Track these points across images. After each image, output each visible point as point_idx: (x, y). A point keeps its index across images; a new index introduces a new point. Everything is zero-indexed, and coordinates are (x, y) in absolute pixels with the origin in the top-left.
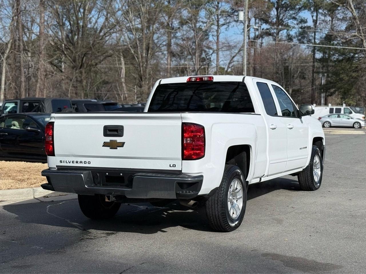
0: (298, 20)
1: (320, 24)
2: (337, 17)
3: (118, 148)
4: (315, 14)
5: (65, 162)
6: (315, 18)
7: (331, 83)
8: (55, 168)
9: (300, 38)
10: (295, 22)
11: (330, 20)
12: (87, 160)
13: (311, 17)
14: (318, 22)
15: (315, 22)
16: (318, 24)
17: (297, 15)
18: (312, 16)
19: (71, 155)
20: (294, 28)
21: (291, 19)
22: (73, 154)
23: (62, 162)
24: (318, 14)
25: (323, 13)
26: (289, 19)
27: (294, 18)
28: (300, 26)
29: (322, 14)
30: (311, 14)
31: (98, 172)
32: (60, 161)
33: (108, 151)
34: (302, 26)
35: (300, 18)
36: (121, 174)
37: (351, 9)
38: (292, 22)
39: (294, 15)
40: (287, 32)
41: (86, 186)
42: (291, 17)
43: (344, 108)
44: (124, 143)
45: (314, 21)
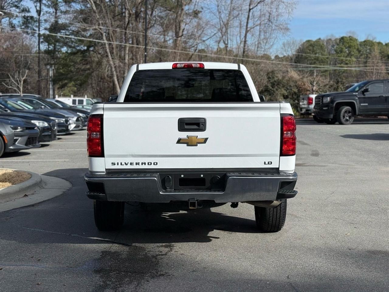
0: (20, 9)
1: (43, 14)
2: (60, 9)
3: (198, 144)
4: (38, 4)
5: (119, 164)
6: (38, 8)
7: (62, 74)
8: (103, 172)
9: (23, 27)
10: (18, 10)
11: (53, 12)
12: (153, 160)
13: (34, 7)
14: (42, 13)
15: (39, 12)
16: (41, 15)
17: (19, 3)
18: (36, 7)
19: (130, 155)
20: (17, 16)
21: (13, 7)
22: (133, 154)
23: (115, 164)
24: (42, 5)
25: (47, 4)
26: (11, 7)
27: (17, 7)
28: (23, 15)
29: (45, 5)
30: (34, 3)
31: (171, 175)
32: (112, 163)
33: (184, 149)
34: (25, 16)
35: (23, 7)
36: (202, 176)
37: (91, 2)
38: (15, 10)
39: (16, 4)
40: (9, 20)
41: (161, 193)
42: (13, 5)
43: (87, 100)
44: (206, 140)
45: (37, 11)
